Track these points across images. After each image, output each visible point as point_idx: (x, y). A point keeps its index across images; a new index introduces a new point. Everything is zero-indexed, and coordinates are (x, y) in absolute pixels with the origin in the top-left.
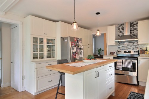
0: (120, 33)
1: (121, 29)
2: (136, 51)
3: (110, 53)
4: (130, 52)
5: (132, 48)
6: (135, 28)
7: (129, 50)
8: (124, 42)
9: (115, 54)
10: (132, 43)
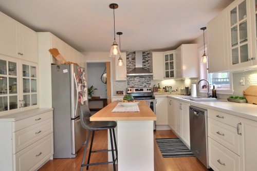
0: (130, 65)
1: (130, 59)
2: (149, 89)
3: (117, 92)
4: (142, 90)
5: (144, 85)
6: (146, 59)
7: (140, 87)
8: (135, 76)
9: (124, 94)
10: (144, 79)
